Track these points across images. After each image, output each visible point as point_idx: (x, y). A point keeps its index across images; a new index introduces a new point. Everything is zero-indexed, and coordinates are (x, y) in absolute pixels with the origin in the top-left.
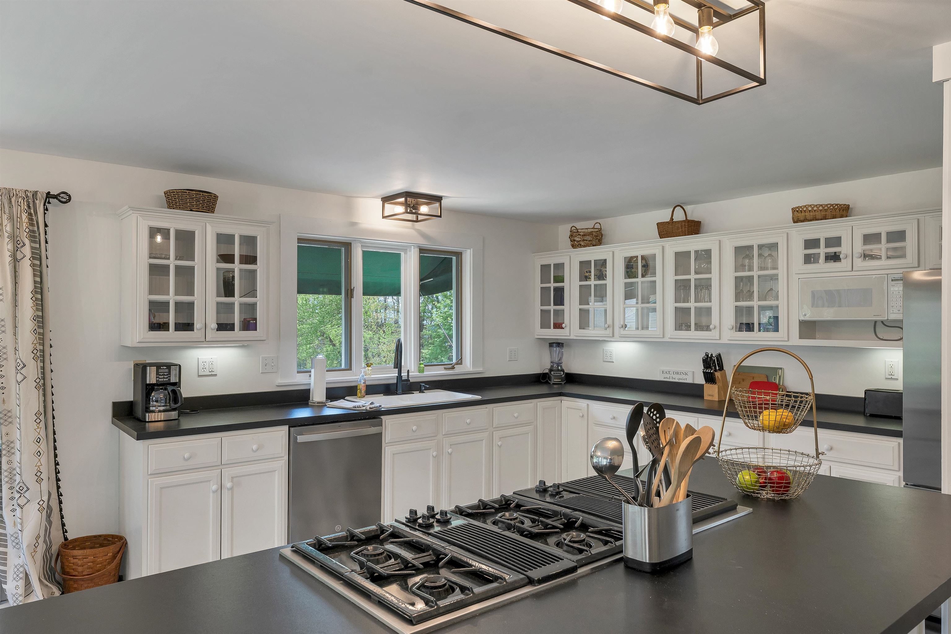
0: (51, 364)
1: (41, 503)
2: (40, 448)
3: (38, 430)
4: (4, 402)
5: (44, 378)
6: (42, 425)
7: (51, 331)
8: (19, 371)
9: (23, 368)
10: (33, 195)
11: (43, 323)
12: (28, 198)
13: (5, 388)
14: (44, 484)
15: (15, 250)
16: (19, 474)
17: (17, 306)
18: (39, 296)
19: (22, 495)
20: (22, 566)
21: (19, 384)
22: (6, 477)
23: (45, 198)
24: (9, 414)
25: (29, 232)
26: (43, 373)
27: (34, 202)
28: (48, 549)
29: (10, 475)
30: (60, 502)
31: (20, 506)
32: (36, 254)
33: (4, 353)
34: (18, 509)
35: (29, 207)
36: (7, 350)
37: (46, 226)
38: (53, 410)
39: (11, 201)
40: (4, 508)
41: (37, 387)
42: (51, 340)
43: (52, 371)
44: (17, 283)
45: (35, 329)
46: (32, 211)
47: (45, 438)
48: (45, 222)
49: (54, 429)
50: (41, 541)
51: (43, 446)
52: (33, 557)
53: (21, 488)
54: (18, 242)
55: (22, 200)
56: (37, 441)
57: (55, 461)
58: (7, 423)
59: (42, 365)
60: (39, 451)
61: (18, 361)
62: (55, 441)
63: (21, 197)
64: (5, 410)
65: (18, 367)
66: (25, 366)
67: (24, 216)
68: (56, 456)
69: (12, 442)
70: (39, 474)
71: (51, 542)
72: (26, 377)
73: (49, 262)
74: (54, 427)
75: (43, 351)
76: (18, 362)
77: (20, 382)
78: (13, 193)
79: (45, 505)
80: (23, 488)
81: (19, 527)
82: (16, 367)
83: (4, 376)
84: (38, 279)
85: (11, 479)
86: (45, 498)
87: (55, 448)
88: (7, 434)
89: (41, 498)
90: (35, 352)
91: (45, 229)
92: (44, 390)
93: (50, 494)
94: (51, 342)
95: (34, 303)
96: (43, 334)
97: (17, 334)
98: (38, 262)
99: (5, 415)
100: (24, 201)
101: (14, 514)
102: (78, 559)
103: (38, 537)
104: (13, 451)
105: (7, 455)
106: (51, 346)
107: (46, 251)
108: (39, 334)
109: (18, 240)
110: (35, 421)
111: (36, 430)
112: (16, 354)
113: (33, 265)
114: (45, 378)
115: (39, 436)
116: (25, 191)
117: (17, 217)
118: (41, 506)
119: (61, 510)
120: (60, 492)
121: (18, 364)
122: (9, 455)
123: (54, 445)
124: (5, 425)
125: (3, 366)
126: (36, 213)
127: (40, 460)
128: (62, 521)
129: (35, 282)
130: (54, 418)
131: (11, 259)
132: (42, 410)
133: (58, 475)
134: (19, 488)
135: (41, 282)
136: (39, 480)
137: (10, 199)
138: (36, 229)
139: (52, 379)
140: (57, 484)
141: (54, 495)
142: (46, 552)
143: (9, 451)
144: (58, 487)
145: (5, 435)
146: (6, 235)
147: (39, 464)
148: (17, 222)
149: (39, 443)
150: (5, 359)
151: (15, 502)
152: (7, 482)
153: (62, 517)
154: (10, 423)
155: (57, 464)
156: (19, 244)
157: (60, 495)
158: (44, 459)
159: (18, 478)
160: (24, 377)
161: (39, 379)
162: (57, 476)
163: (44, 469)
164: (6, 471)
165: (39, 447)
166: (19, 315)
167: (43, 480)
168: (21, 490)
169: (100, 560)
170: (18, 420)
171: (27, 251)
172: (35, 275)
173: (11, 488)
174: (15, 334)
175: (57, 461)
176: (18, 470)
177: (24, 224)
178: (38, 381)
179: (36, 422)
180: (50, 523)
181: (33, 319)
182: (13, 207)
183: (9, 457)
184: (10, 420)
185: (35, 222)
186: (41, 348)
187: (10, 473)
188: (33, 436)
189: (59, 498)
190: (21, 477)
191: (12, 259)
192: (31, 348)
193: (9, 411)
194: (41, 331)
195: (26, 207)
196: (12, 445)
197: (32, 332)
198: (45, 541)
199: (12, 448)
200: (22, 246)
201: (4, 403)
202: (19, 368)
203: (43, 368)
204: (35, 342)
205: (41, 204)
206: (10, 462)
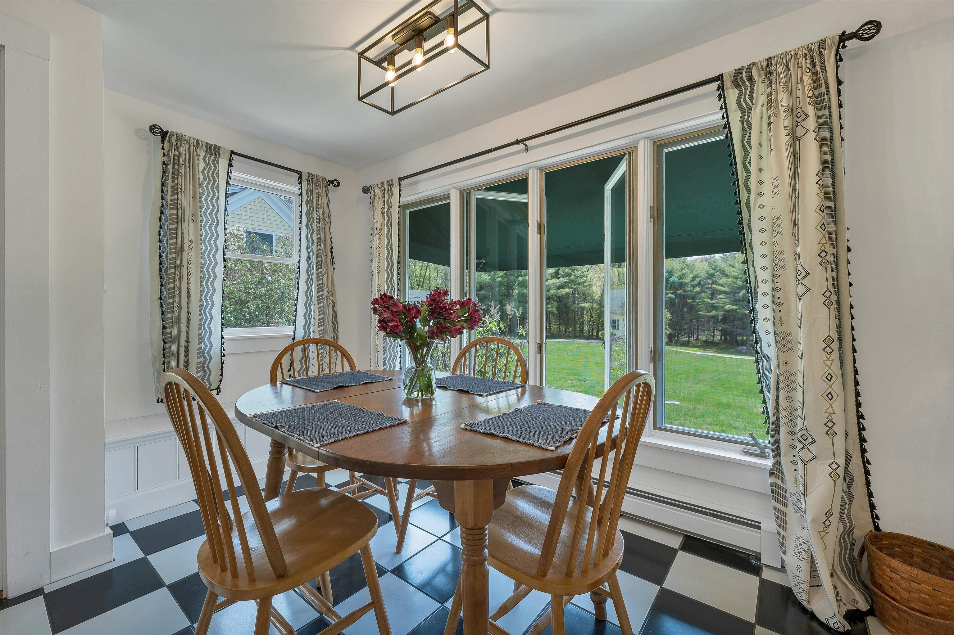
0: (849, 274)
1: (835, 466)
2: (832, 389)
3: (829, 363)
4: (781, 321)
5: (838, 292)
6: (835, 356)
7: (848, 229)
8: (800, 282)
9: (805, 277)
10: (819, 46)
11: (835, 216)
12: (811, 53)
13: (783, 304)
14: (839, 441)
15: (795, 126)
16: (801, 418)
17: (797, 198)
18: (829, 180)
19: (806, 447)
20: (806, 543)
21: (800, 299)
22: (785, 417)
23: (837, 43)
24: (788, 338)
25: (813, 95)
26: (837, 286)
27: (820, 54)
28: (848, 532)
29: (791, 415)
30: (867, 473)
31: (802, 460)
32: (825, 123)
33: (781, 260)
34: (800, 466)
35: (813, 65)
36: (784, 256)
37: (839, 82)
38: (854, 340)
39: (788, 68)
40: (784, 455)
41: (826, 303)
42: (848, 241)
43: (851, 285)
44: (797, 168)
45: (823, 224)
46: (818, 68)
47: (839, 375)
48: (838, 77)
49: (855, 367)
50: (835, 519)
51: (836, 386)
52: (822, 538)
53: (804, 437)
54: (798, 115)
55: (804, 59)
56: (826, 378)
57: (858, 412)
58: (786, 349)
59: (835, 274)
60: (830, 393)
61: (799, 268)
62: (857, 384)
63: (802, 55)
64: (782, 332)
65: (799, 276)
66: (808, 274)
67: (807, 79)
68: (858, 405)
69: (792, 374)
70: (830, 424)
71: (851, 523)
72: (810, 290)
73: (845, 133)
74: (855, 363)
75: (837, 256)
76: (799, 270)
77: (802, 296)
78: (791, 55)
79: (841, 471)
80: (807, 438)
81: (801, 488)
82: (797, 277)
83: (781, 289)
84: (828, 157)
85: (792, 422)
86: (841, 461)
87: (858, 394)
88: (786, 363)
89: (835, 459)
90: (823, 254)
91: (838, 88)
92: (839, 310)
93: (848, 458)
94: (849, 244)
95: (821, 188)
96: (836, 232)
97: (797, 234)
98: (827, 134)
99: (783, 338)
100: (806, 59)
101: (795, 467)
102: (900, 575)
103: (829, 513)
104: (793, 385)
105: (786, 389)
106: (849, 250)
107: (840, 118)
108: (830, 232)
109: (799, 112)
110: (824, 350)
111: (825, 363)
112: (796, 261)
113: (819, 140)
114: (840, 294)
115: (830, 371)
116: (808, 46)
117: (797, 83)
118: (834, 471)
119: (868, 484)
120: (865, 458)
121: (799, 273)
122: (789, 390)
123: (856, 389)
124: (783, 352)
125: (780, 276)
126: (824, 69)
127: (831, 405)
128: (870, 501)
129: (823, 162)
130: (854, 351)
131: (788, 137)
132: (835, 336)
133: (862, 432)
134: (801, 437)
135: (833, 162)
136: (831, 433)
137: (787, 64)
138: (823, 89)
139: (851, 296)
140: (861, 445)
141: (857, 459)
142: (845, 535)
143: (788, 385)
144: (863, 451)
145: (783, 363)
146: (782, 110)
147: (830, 410)
148: (797, 89)
149: (830, 381)
150: (782, 267)
151: (795, 452)
152: (786, 424)
153: (870, 495)
154: (790, 349)
155: (860, 417)
156: (799, 118)
157: (866, 462)
158: (838, 405)
159: (799, 422)
160: (807, 289)
161: (830, 291)
162: (860, 434)
163: (838, 418)
164: (785, 409)
165: (831, 386)
166: (800, 209)
167: (837, 434)
168: (805, 440)
169: (946, 600)
170: (799, 345)
171: (811, 123)
172: (822, 153)
173: (792, 433)
174: (794, 234)
175: (860, 413)
176: (800, 412)
177: (806, 88)
178: (828, 294)
179: (826, 352)
180: (851, 498)
181: (820, 210)
182: (791, 73)
183: (789, 392)
184: (789, 345)
185: (822, 81)
186: (834, 251)
187: (790, 413)
188: (821, 370)
189: (865, 467)
190: (804, 422)
191: (791, 137)
192: (816, 249)
193: (788, 335)
194: (833, 228)
195: (808, 65)
196: (792, 378)
197: (818, 227)
198: (841, 519)
199: (793, 382)
200: (804, 119)
201: (781, 323)
202: (799, 278)
203: (837, 279)
204: (823, 241)
205: (831, 52)
206: (789, 399)
